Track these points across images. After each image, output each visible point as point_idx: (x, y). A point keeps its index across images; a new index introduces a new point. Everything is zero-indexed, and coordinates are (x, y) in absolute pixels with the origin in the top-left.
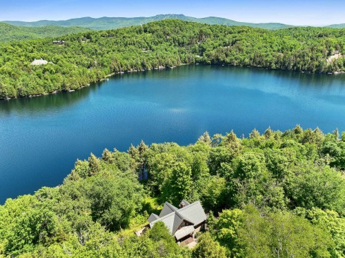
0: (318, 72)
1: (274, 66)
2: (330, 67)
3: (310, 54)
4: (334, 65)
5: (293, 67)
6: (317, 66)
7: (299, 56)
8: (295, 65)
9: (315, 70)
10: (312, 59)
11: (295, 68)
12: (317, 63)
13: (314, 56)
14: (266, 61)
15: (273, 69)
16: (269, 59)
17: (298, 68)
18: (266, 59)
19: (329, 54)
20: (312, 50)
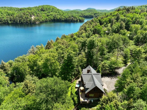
1: (10, 22)
2: (34, 21)
3: (24, 16)
4: (35, 20)
5: (19, 22)
6: (29, 21)
7: (20, 17)
8: (20, 21)
9: (29, 22)
10: (26, 18)
11: (20, 22)
12: (29, 19)
13: (26, 17)
14: (4, 20)
15: (10, 24)
16: (5, 19)
17: (22, 22)
18: (4, 19)
19: (31, 16)
20: (24, 14)
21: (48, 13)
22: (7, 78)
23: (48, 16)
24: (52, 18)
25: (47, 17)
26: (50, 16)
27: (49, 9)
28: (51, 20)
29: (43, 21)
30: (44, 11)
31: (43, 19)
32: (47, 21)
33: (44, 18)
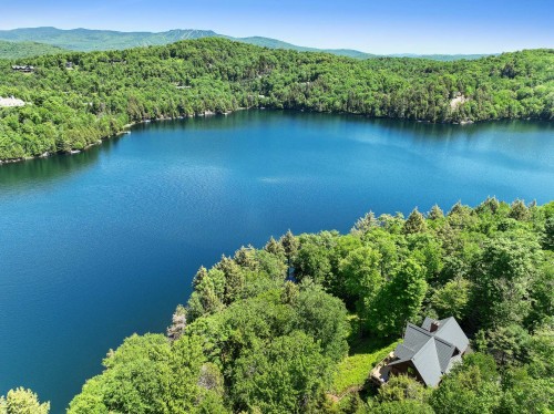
0: (439, 121)
1: (378, 112)
2: (454, 114)
3: (427, 96)
4: (460, 112)
5: (406, 115)
6: (438, 114)
7: (413, 99)
8: (408, 111)
9: (435, 118)
10: (430, 102)
11: (409, 115)
12: (437, 108)
13: (433, 99)
14: (366, 105)
15: (378, 117)
16: (370, 102)
17: (413, 116)
18: (366, 102)
19: (451, 97)
20: (429, 89)
21: (528, 85)
22: (286, 267)
23: (519, 98)
24: (538, 108)
25: (515, 104)
26: (531, 99)
27: (539, 69)
28: (532, 114)
29: (492, 115)
30: (512, 76)
31: (493, 111)
32: (508, 118)
33: (498, 106)
